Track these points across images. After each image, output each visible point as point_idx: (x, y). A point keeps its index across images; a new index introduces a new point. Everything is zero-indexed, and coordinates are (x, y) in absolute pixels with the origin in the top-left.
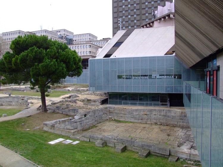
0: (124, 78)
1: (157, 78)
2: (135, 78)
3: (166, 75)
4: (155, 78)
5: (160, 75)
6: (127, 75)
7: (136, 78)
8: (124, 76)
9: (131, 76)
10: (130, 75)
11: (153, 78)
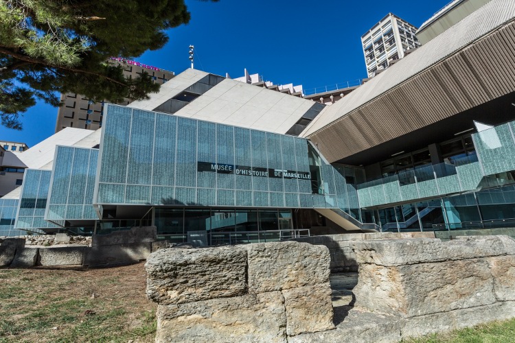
0: (214, 171)
1: (285, 177)
2: (241, 174)
3: (299, 172)
4: (281, 177)
5: (289, 172)
6: (221, 165)
7: (243, 172)
8: (214, 164)
9: (233, 166)
10: (229, 165)
11: (277, 177)
